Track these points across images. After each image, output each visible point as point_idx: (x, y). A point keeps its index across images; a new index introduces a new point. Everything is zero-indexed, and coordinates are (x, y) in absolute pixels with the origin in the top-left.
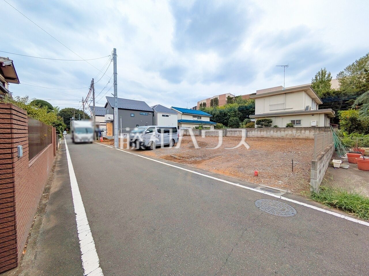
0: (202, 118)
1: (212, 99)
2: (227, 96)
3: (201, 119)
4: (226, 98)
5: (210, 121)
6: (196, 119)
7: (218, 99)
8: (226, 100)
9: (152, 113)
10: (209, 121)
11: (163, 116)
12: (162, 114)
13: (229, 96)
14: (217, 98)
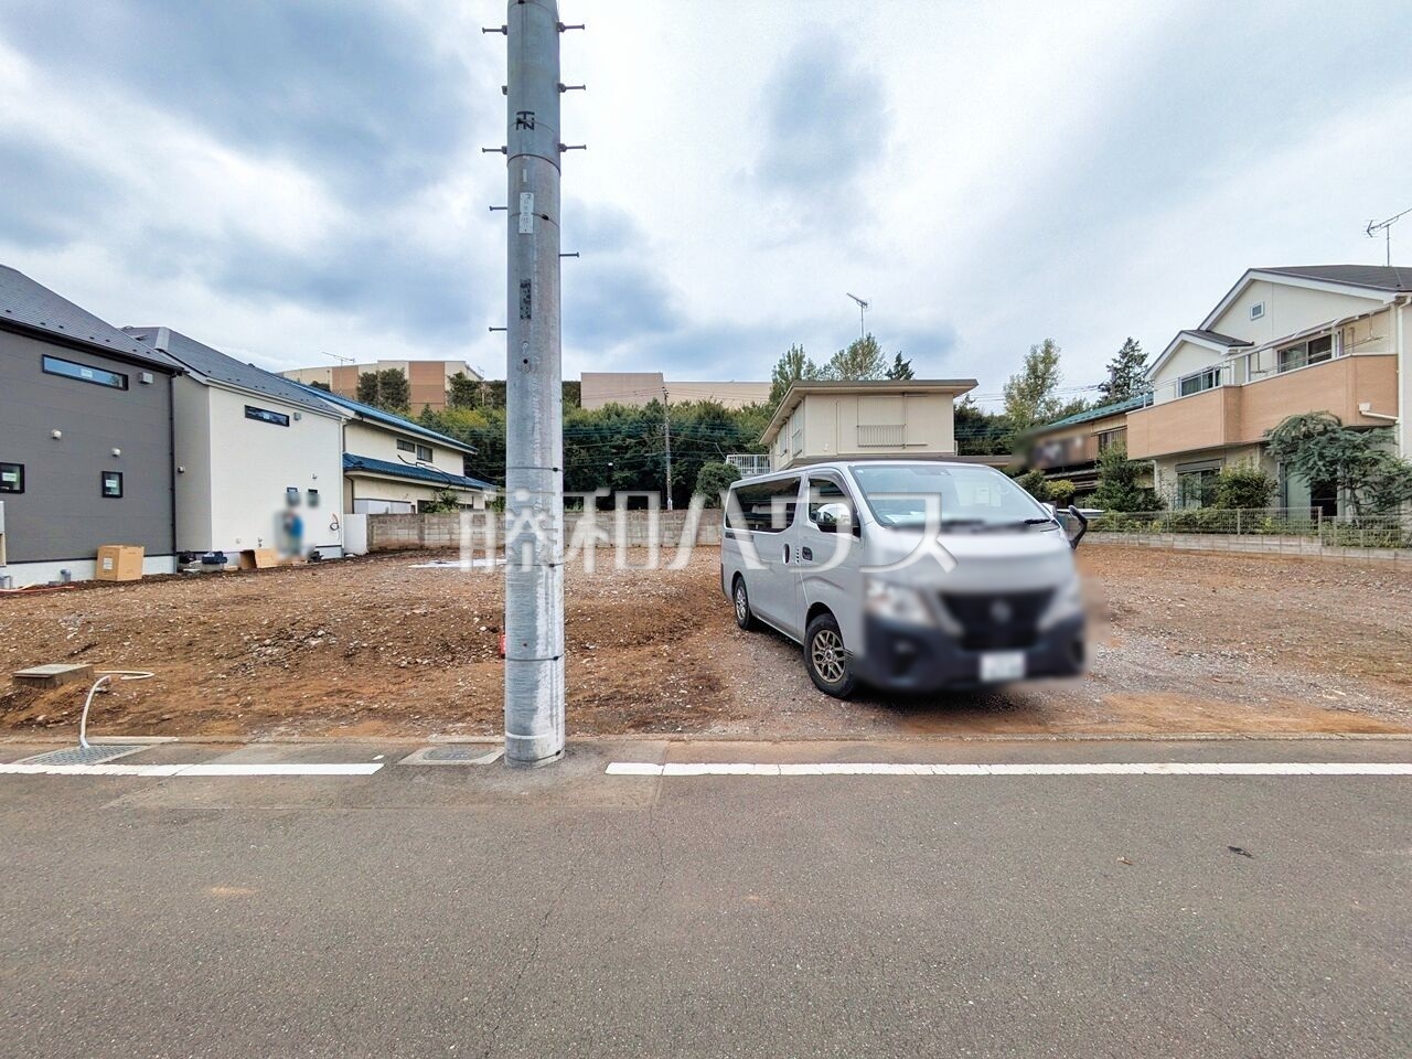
0: (437, 455)
1: (372, 371)
2: (451, 372)
3: (431, 461)
4: (447, 380)
5: (466, 473)
6: (411, 458)
7: (406, 377)
8: (448, 387)
9: (163, 378)
10: (461, 474)
11: (252, 413)
12: (240, 403)
13: (460, 376)
14: (401, 374)
